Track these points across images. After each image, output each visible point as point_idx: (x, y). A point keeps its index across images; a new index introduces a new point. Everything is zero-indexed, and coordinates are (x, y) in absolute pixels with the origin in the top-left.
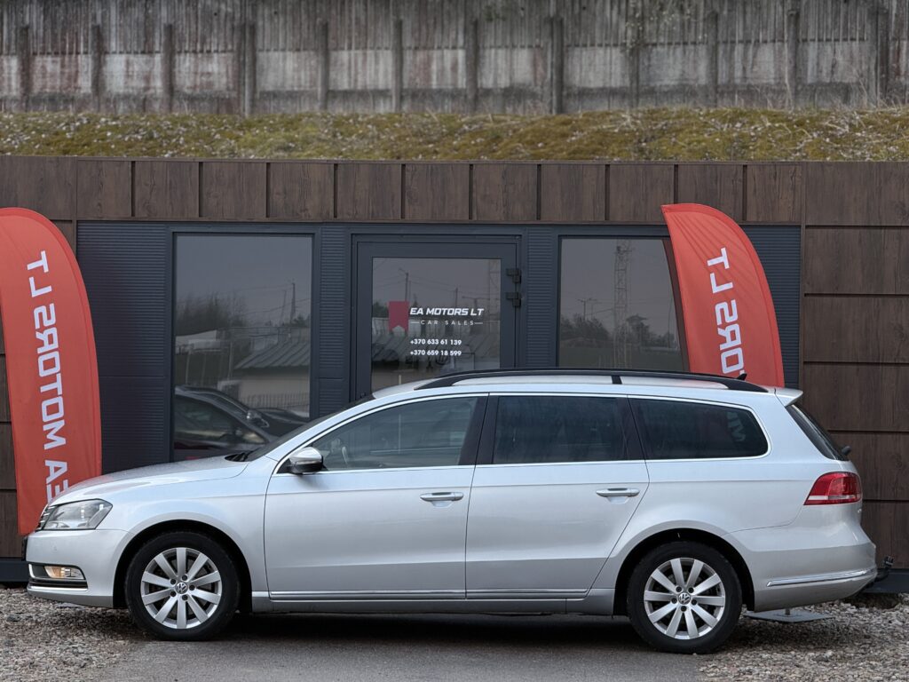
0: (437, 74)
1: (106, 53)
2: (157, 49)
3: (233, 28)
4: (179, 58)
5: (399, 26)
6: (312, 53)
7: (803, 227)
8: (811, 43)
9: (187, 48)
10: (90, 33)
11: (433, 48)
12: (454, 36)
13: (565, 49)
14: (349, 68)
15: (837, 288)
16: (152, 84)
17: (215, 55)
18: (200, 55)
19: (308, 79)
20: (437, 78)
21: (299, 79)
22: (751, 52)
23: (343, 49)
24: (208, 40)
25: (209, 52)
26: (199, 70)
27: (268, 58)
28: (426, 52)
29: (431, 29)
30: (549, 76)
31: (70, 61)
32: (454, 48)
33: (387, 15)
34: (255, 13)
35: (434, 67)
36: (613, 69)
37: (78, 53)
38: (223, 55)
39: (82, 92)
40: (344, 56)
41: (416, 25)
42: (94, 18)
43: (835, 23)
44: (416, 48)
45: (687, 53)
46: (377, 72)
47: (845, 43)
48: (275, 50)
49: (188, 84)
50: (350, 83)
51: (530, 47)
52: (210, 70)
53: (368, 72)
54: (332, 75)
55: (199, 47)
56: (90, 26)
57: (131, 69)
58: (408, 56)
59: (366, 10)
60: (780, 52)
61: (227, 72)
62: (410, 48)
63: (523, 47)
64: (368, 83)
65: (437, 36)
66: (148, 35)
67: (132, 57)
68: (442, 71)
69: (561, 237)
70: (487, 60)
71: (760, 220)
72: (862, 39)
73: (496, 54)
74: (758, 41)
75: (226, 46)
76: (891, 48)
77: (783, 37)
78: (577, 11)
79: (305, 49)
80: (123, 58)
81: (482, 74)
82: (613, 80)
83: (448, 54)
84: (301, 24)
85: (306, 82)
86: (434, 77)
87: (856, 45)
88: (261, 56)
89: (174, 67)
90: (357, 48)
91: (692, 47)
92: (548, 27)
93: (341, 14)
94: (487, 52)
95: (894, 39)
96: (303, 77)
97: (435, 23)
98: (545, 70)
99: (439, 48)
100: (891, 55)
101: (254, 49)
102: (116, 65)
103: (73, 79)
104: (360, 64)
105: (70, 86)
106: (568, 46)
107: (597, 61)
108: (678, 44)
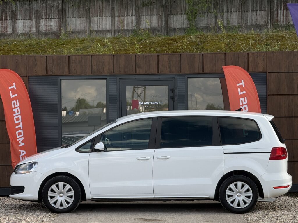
0: (126, 24)
1: (17, 20)
2: (33, 18)
3: (58, 11)
4: (41, 21)
5: (113, 8)
6: (85, 18)
7: (267, 73)
8: (249, 12)
9: (43, 18)
10: (11, 13)
11: (125, 16)
12: (132, 12)
13: (168, 15)
14: (97, 23)
15: (279, 92)
16: (32, 30)
17: (53, 19)
18: (48, 20)
19: (84, 27)
20: (126, 26)
21: (81, 27)
22: (229, 15)
23: (95, 17)
24: (50, 15)
25: (51, 19)
26: (48, 25)
27: (70, 20)
28: (122, 17)
29: (124, 10)
30: (163, 24)
31: (4, 22)
32: (132, 16)
33: (109, 5)
34: (65, 6)
35: (125, 22)
36: (184, 22)
37: (7, 20)
38: (55, 19)
39: (9, 33)
40: (96, 19)
41: (119, 8)
42: (12, 8)
43: (257, 5)
44: (119, 16)
45: (208, 16)
46: (106, 24)
47: (260, 12)
48: (73, 18)
49: (44, 29)
50: (98, 28)
51: (157, 15)
52: (51, 25)
53: (104, 24)
54: (92, 25)
55: (47, 17)
56: (11, 11)
57: (25, 25)
58: (117, 19)
59: (102, 4)
60: (239, 15)
61: (57, 25)
62: (117, 16)
63: (154, 15)
64: (104, 28)
65: (126, 12)
66: (30, 14)
67: (25, 21)
68: (128, 23)
69: (188, 78)
70: (143, 19)
71: (253, 71)
72: (265, 10)
73: (146, 17)
74: (232, 12)
75: (56, 17)
76: (275, 13)
77: (240, 10)
78: (172, 3)
79: (82, 17)
80: (22, 21)
81: (141, 24)
82: (184, 25)
83: (130, 18)
84: (81, 9)
85: (83, 28)
86: (125, 25)
87: (263, 12)
88: (68, 19)
89: (39, 24)
90: (100, 17)
91: (210, 14)
92: (163, 8)
93: (94, 6)
94: (143, 17)
95: (276, 10)
96: (82, 26)
97: (125, 7)
98: (162, 22)
99: (127, 16)
100: (275, 16)
101: (66, 18)
102: (20, 24)
103: (6, 29)
104: (101, 22)
105: (5, 31)
106: (169, 14)
107: (179, 19)
108: (206, 13)
